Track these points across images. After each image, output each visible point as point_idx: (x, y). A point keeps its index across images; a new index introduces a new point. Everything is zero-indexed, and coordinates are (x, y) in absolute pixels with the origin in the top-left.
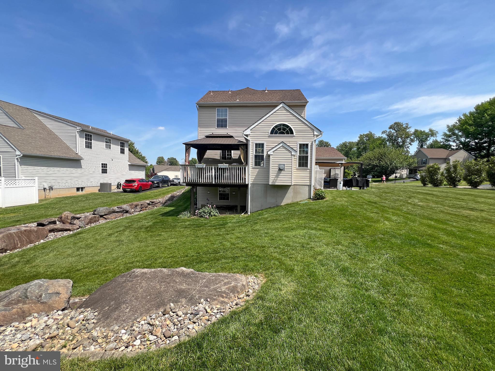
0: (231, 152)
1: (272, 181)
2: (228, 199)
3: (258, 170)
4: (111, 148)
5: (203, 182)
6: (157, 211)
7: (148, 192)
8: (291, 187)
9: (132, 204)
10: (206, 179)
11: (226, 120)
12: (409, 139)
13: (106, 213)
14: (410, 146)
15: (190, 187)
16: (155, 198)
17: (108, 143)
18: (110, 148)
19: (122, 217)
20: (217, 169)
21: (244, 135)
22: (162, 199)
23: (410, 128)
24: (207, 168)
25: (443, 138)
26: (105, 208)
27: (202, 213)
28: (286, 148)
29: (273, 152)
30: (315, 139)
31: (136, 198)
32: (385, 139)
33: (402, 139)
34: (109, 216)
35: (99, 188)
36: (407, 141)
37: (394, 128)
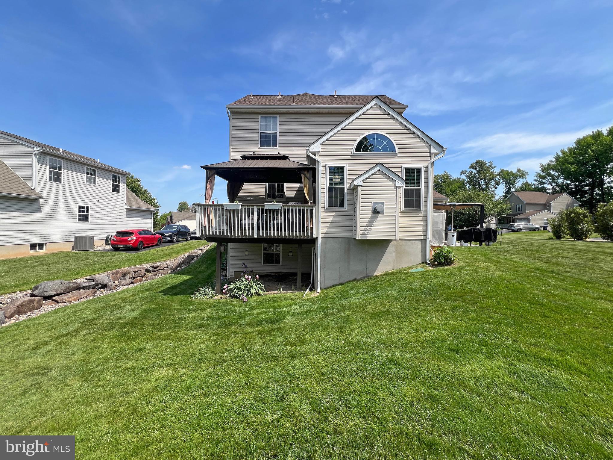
0: (283, 186)
1: (361, 233)
2: (278, 262)
3: (334, 214)
4: (97, 182)
5: (236, 235)
6: (158, 284)
7: (153, 251)
8: (392, 243)
9: (117, 272)
10: (242, 229)
11: (275, 136)
12: (493, 181)
13: (58, 292)
14: (496, 189)
15: (214, 244)
16: (162, 259)
17: (91, 174)
18: (95, 183)
19: (91, 298)
20: (262, 212)
21: (310, 152)
22: (172, 262)
23: (494, 167)
24: (245, 209)
25: (536, 180)
26: (58, 281)
27: (235, 290)
28: (386, 175)
29: (363, 180)
30: (432, 160)
31: (129, 260)
32: (464, 181)
33: (485, 181)
34: (65, 297)
35: (73, 244)
36: (491, 183)
37: (475, 167)
